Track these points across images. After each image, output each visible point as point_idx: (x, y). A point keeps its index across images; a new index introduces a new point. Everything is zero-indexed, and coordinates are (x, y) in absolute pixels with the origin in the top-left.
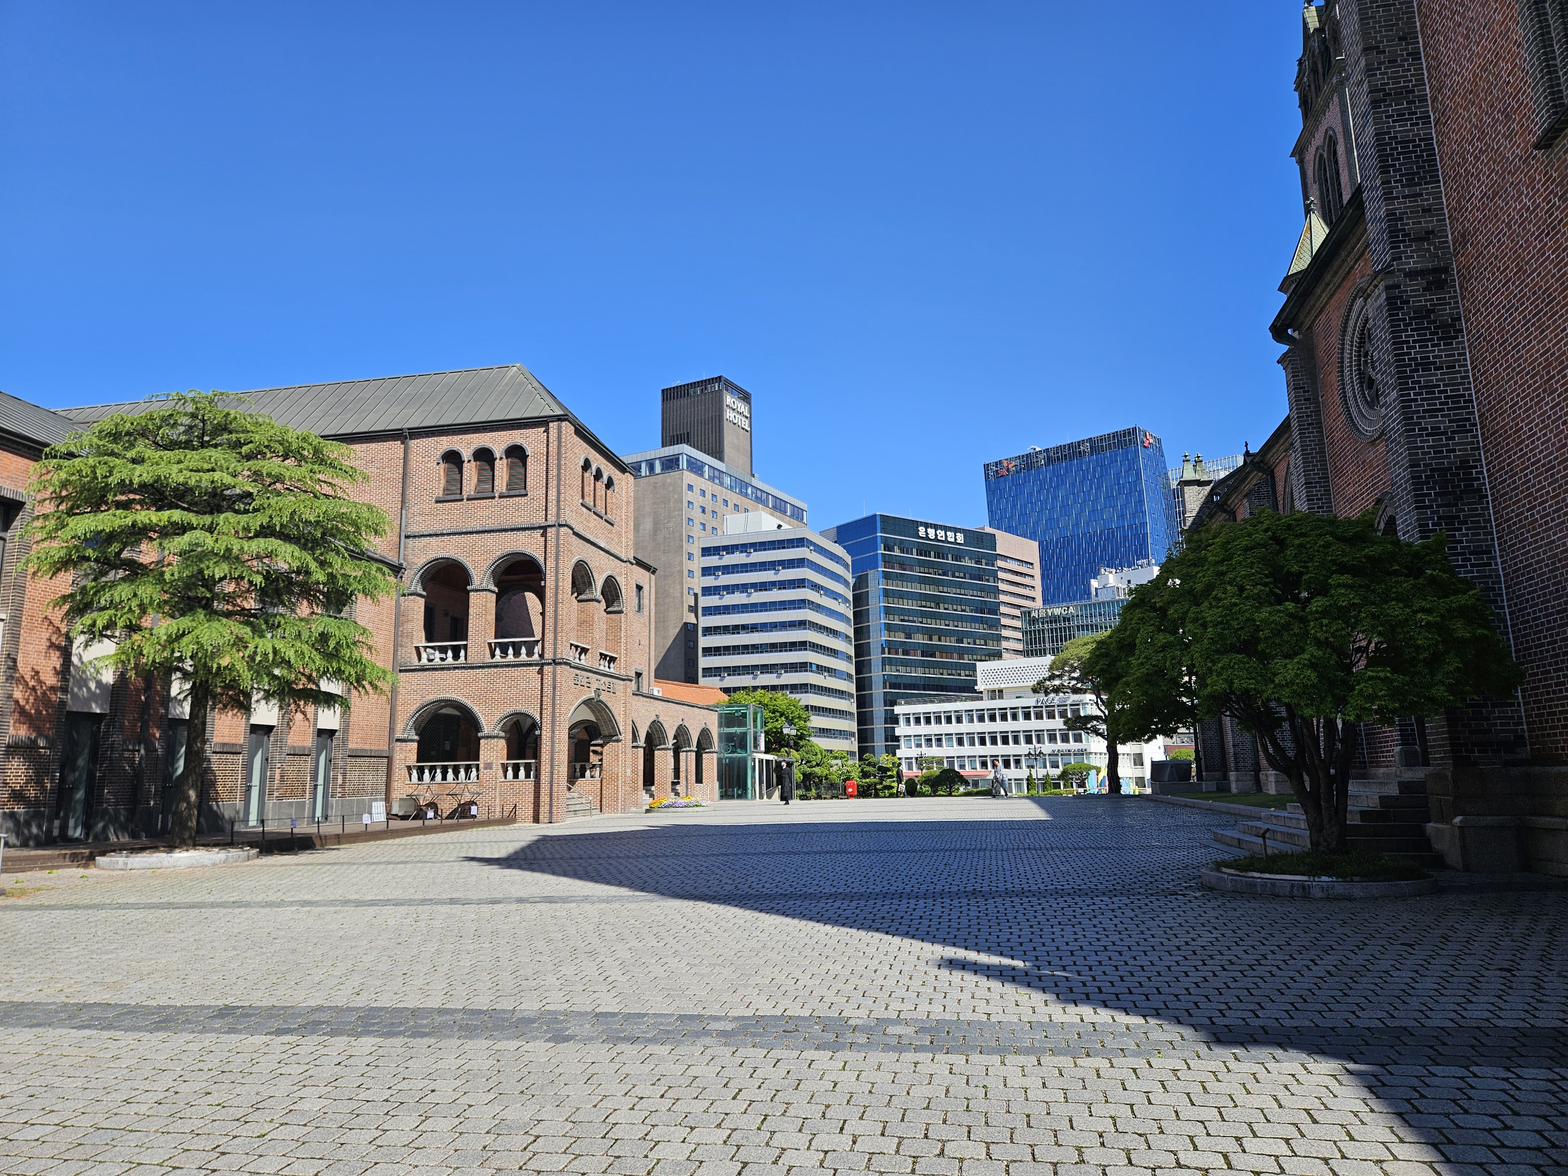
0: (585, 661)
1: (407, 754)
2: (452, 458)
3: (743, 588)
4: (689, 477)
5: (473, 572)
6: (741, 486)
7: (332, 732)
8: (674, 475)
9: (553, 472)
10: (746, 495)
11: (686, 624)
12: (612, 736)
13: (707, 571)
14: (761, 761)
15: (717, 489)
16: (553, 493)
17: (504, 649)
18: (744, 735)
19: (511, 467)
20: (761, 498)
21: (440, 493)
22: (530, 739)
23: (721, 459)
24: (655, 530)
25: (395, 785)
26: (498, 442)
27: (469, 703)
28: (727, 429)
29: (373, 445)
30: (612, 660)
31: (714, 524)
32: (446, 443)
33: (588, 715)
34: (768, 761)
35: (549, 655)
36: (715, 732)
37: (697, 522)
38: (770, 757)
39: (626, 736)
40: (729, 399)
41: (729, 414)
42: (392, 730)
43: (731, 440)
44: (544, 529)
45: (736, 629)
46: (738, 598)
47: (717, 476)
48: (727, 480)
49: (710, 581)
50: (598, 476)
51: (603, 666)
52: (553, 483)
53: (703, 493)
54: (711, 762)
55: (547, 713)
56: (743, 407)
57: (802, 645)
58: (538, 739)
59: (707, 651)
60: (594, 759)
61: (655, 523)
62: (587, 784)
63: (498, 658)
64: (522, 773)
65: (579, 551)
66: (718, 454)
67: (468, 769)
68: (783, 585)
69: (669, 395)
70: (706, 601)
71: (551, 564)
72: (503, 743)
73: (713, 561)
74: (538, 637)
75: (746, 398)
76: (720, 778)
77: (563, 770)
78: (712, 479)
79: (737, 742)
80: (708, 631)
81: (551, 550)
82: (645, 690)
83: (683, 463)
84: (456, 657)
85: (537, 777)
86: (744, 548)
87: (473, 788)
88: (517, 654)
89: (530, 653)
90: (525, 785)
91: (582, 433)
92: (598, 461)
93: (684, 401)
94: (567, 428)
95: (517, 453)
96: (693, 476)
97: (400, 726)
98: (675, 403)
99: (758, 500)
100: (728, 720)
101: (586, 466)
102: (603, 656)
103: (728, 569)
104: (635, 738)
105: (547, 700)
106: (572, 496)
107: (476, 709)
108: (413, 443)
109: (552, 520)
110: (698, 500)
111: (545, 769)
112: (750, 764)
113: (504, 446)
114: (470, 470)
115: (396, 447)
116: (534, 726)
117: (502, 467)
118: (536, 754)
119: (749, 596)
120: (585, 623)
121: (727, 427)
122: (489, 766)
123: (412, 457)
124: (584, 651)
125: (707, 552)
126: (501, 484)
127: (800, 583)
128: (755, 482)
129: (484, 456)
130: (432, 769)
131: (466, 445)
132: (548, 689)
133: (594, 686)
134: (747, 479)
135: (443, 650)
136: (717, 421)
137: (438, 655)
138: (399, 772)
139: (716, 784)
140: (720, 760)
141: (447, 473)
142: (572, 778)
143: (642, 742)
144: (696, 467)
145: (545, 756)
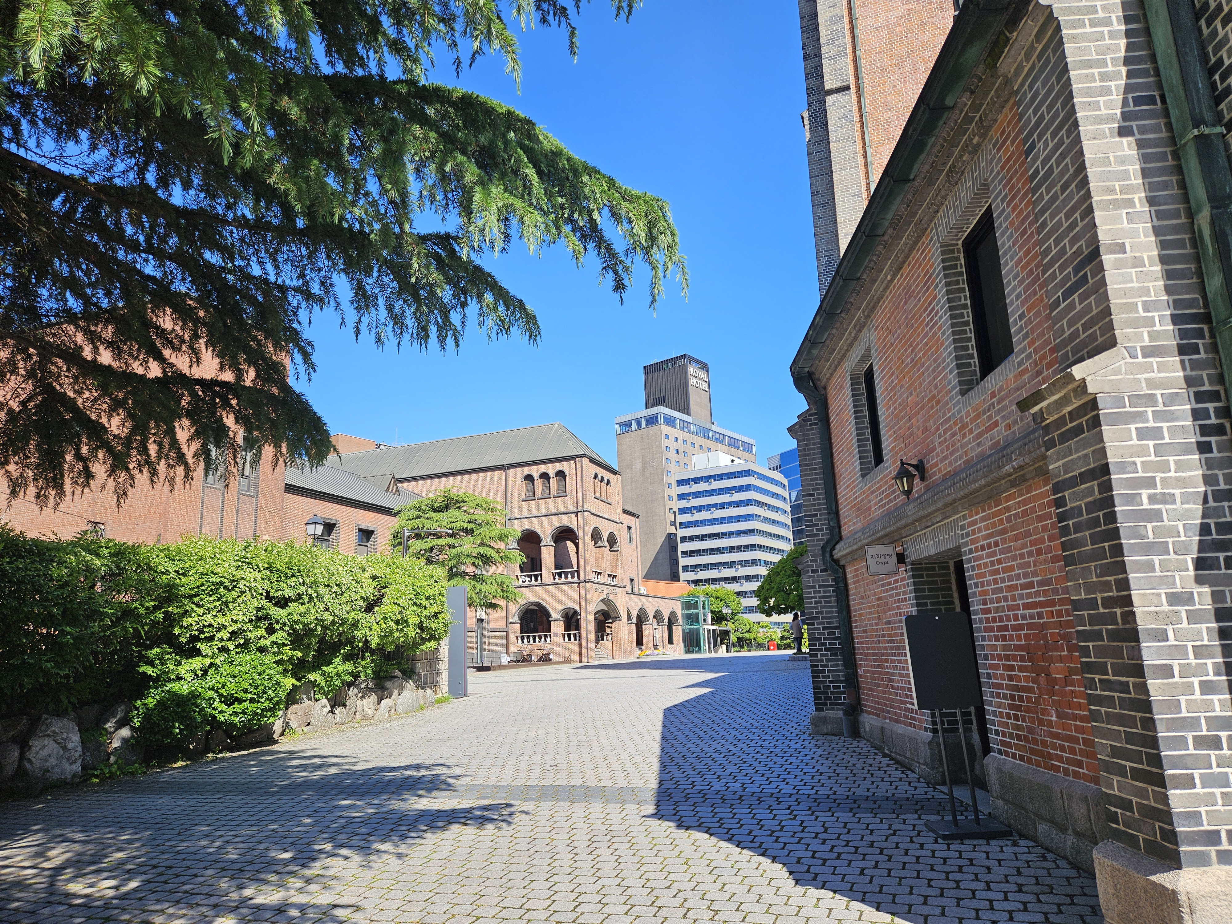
0: (600, 579)
1: (515, 630)
2: (529, 478)
3: (708, 507)
4: (666, 429)
5: (542, 536)
6: (705, 432)
7: (482, 620)
8: (655, 428)
9: (579, 484)
10: (708, 438)
11: (669, 534)
12: (616, 618)
13: (681, 497)
14: (709, 630)
15: (686, 435)
16: (580, 494)
17: (560, 575)
18: (697, 615)
19: (558, 481)
20: (719, 439)
21: (524, 497)
22: (574, 620)
23: (688, 414)
24: (644, 469)
25: (511, 646)
26: (551, 469)
27: (544, 603)
28: (692, 391)
29: (490, 473)
30: (614, 577)
31: (686, 461)
32: (526, 471)
33: (604, 607)
34: (714, 631)
35: (582, 578)
36: (679, 613)
37: (673, 460)
38: (714, 627)
39: (624, 617)
40: (692, 370)
41: (692, 381)
42: (508, 618)
43: (696, 399)
44: (577, 513)
45: (703, 537)
46: (705, 515)
47: (686, 426)
48: (694, 429)
49: (684, 504)
50: (602, 480)
51: (610, 580)
52: (580, 490)
53: (677, 439)
54: (678, 632)
55: (583, 607)
56: (703, 375)
57: (752, 547)
58: (578, 621)
59: (685, 554)
60: (608, 630)
61: (644, 464)
62: (605, 644)
63: (557, 580)
64: (572, 638)
65: (594, 522)
66: (686, 410)
67: (546, 636)
68: (736, 504)
69: (649, 370)
70: (681, 518)
71: (581, 531)
72: (562, 623)
73: (685, 489)
74: (575, 569)
75: (705, 367)
76: (684, 641)
77: (592, 636)
78: (682, 429)
79: (692, 619)
80: (684, 539)
81: (581, 524)
82: (636, 591)
83: (661, 419)
84: (536, 580)
85: (580, 640)
86: (706, 479)
87: (549, 646)
88: (566, 577)
89: (573, 577)
90: (574, 644)
91: (592, 461)
92: (602, 472)
93: (660, 374)
94: (586, 460)
95: (561, 474)
96: (669, 428)
97: (511, 616)
98: (654, 375)
99: (717, 440)
100: (688, 605)
101: (596, 476)
102: (609, 575)
103: (696, 495)
104: (629, 618)
105: (583, 601)
106: (589, 495)
107: (548, 606)
108: (509, 471)
109: (580, 508)
110: (673, 445)
111: (584, 636)
112: (702, 632)
113: (554, 471)
114: (538, 483)
115: (501, 473)
116: (575, 612)
117: (554, 481)
118: (578, 628)
119: (712, 512)
120: (599, 559)
121: (691, 390)
122: (556, 635)
123: (509, 479)
124: (599, 574)
125: (680, 483)
126: (554, 492)
127: (748, 503)
128: (714, 428)
129: (545, 476)
130: (528, 637)
131: (536, 471)
132: (583, 595)
133: (606, 592)
134: (708, 426)
135: (530, 576)
136: (684, 387)
137: (527, 579)
138: (512, 639)
139: (682, 645)
140: (683, 630)
141: (527, 485)
142: (597, 641)
143: (634, 620)
144: (670, 422)
145: (583, 629)
